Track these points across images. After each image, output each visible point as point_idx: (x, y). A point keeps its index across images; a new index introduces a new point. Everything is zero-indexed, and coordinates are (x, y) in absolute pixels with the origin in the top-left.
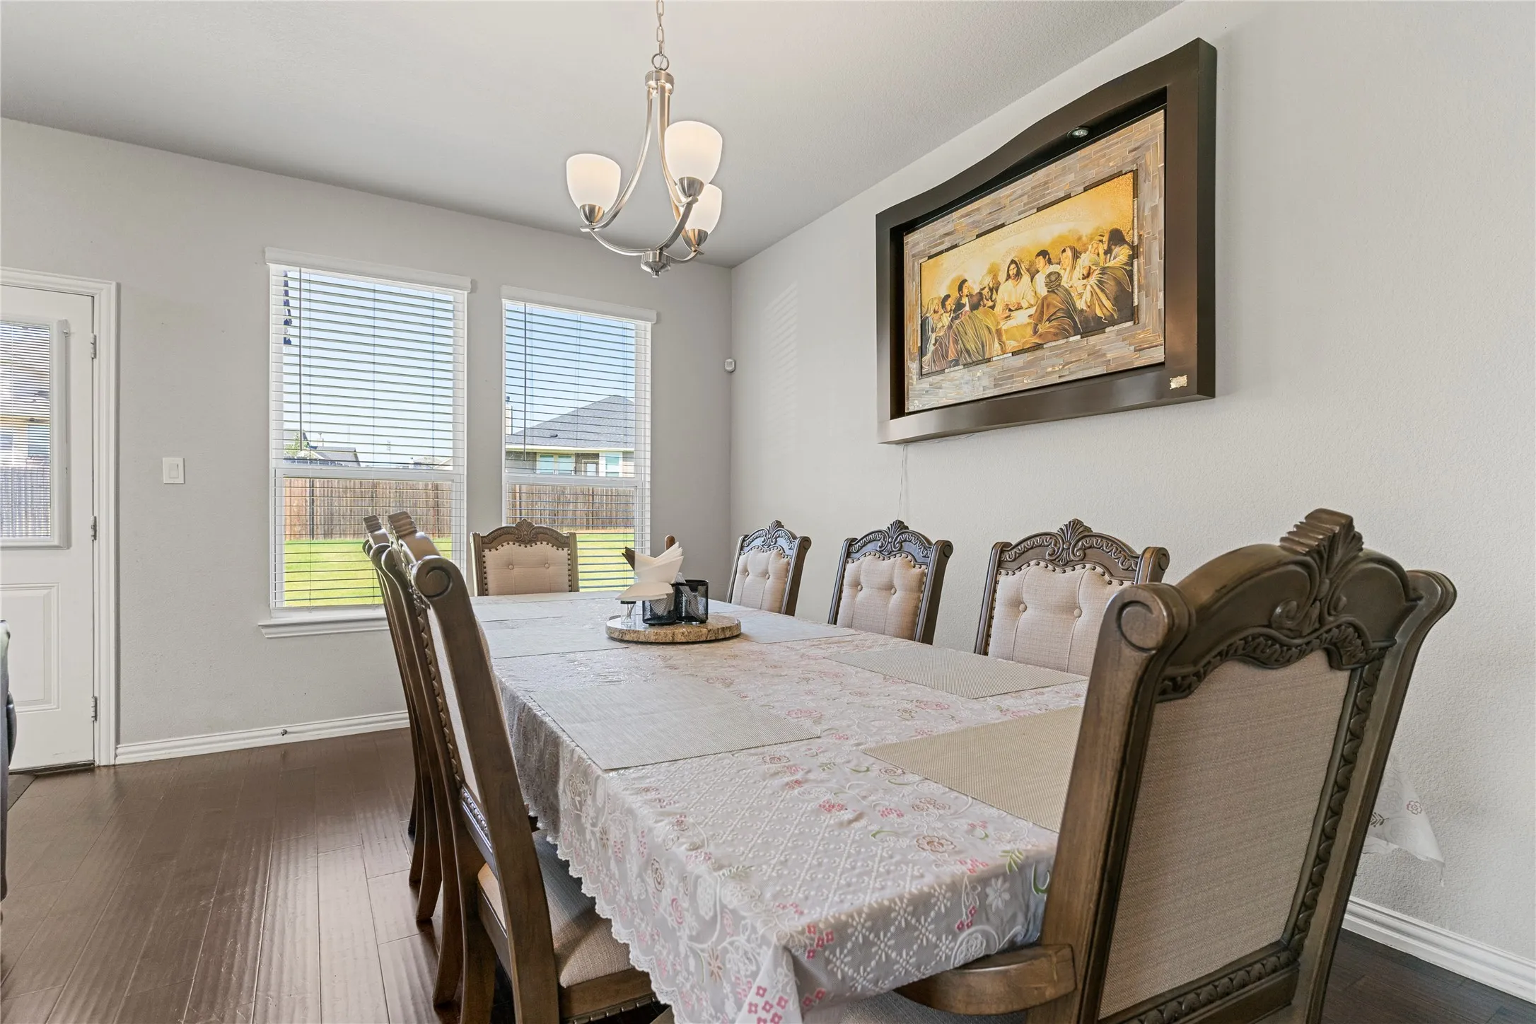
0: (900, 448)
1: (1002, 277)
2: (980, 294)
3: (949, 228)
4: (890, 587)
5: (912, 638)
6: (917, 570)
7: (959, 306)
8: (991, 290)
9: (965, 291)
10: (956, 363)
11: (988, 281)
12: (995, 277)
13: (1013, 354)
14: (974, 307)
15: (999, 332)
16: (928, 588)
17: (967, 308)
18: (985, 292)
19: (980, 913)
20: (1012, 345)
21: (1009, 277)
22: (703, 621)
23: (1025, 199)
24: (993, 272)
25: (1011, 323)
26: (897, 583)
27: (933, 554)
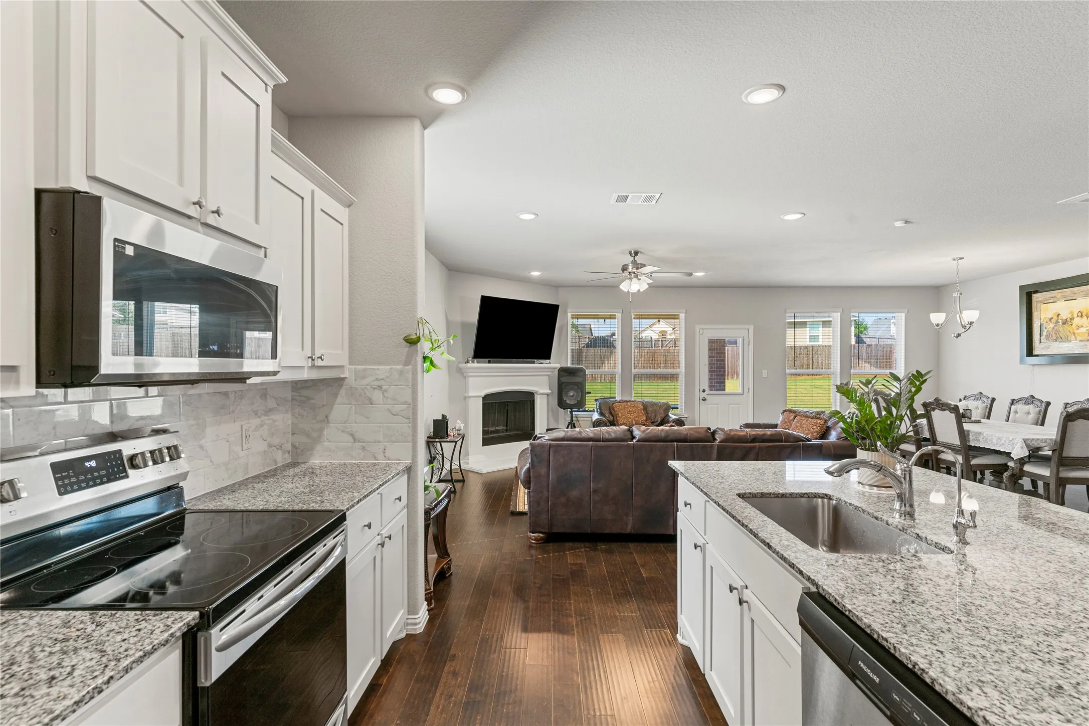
0: (1031, 366)
1: (1075, 315)
2: (1066, 320)
3: (1052, 295)
4: (1029, 413)
5: (1037, 424)
6: (1038, 409)
7: (1057, 322)
8: (1071, 319)
9: (1060, 318)
10: (1056, 340)
11: (1069, 316)
12: (1072, 315)
13: (1080, 341)
14: (1064, 323)
15: (1074, 334)
16: (1042, 414)
17: (1061, 323)
18: (1069, 319)
19: (1046, 442)
20: (1079, 338)
21: (1078, 316)
22: (970, 419)
23: (1085, 293)
24: (1072, 313)
25: (1078, 331)
26: (1031, 412)
27: (1044, 405)
